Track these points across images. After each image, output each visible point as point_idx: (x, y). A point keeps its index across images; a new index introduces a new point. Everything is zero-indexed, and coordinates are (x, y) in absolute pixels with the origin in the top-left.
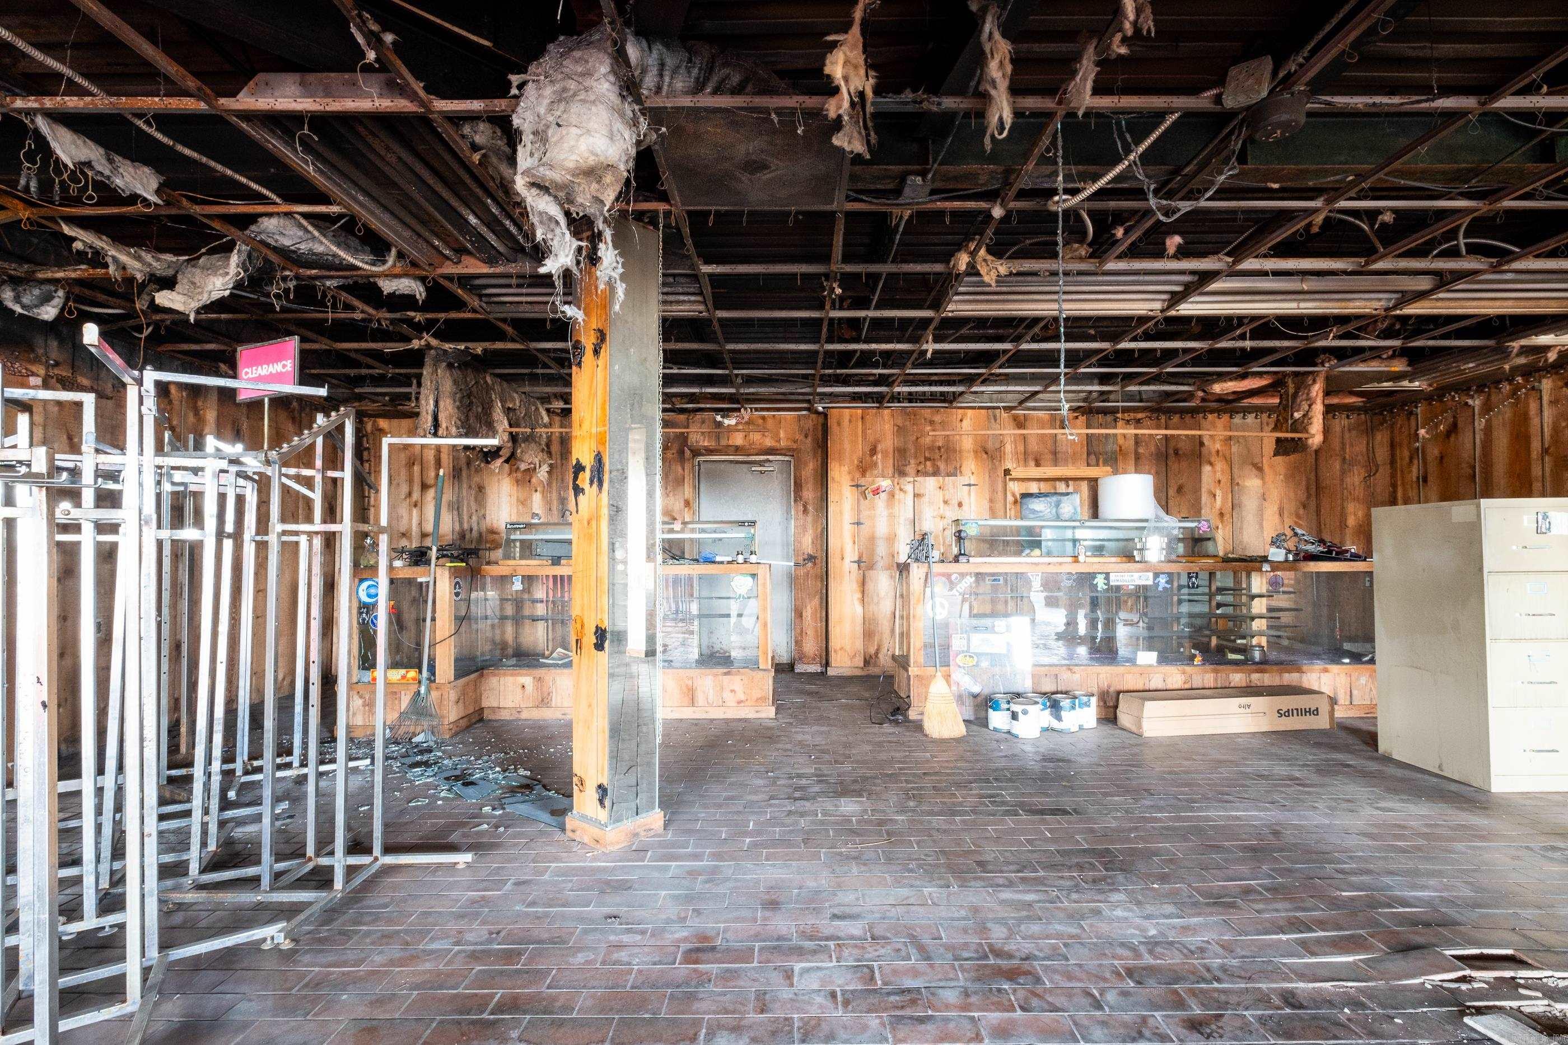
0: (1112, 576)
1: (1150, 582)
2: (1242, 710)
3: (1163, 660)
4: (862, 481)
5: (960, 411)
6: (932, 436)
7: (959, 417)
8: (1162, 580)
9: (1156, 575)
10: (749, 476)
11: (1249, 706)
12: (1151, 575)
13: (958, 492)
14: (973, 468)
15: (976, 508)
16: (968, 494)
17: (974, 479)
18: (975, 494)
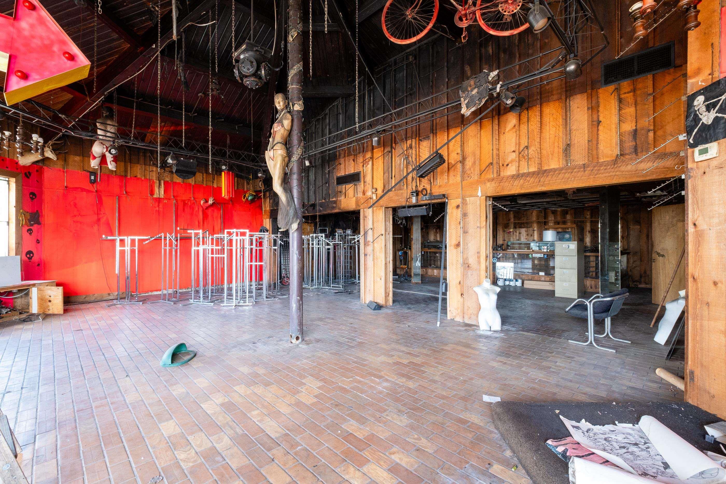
0: (533, 255)
1: (542, 257)
8: (546, 256)
9: (544, 255)
11: (550, 284)
13: (531, 232)
14: (535, 226)
15: (536, 237)
16: (534, 233)
17: (535, 229)
18: (536, 233)
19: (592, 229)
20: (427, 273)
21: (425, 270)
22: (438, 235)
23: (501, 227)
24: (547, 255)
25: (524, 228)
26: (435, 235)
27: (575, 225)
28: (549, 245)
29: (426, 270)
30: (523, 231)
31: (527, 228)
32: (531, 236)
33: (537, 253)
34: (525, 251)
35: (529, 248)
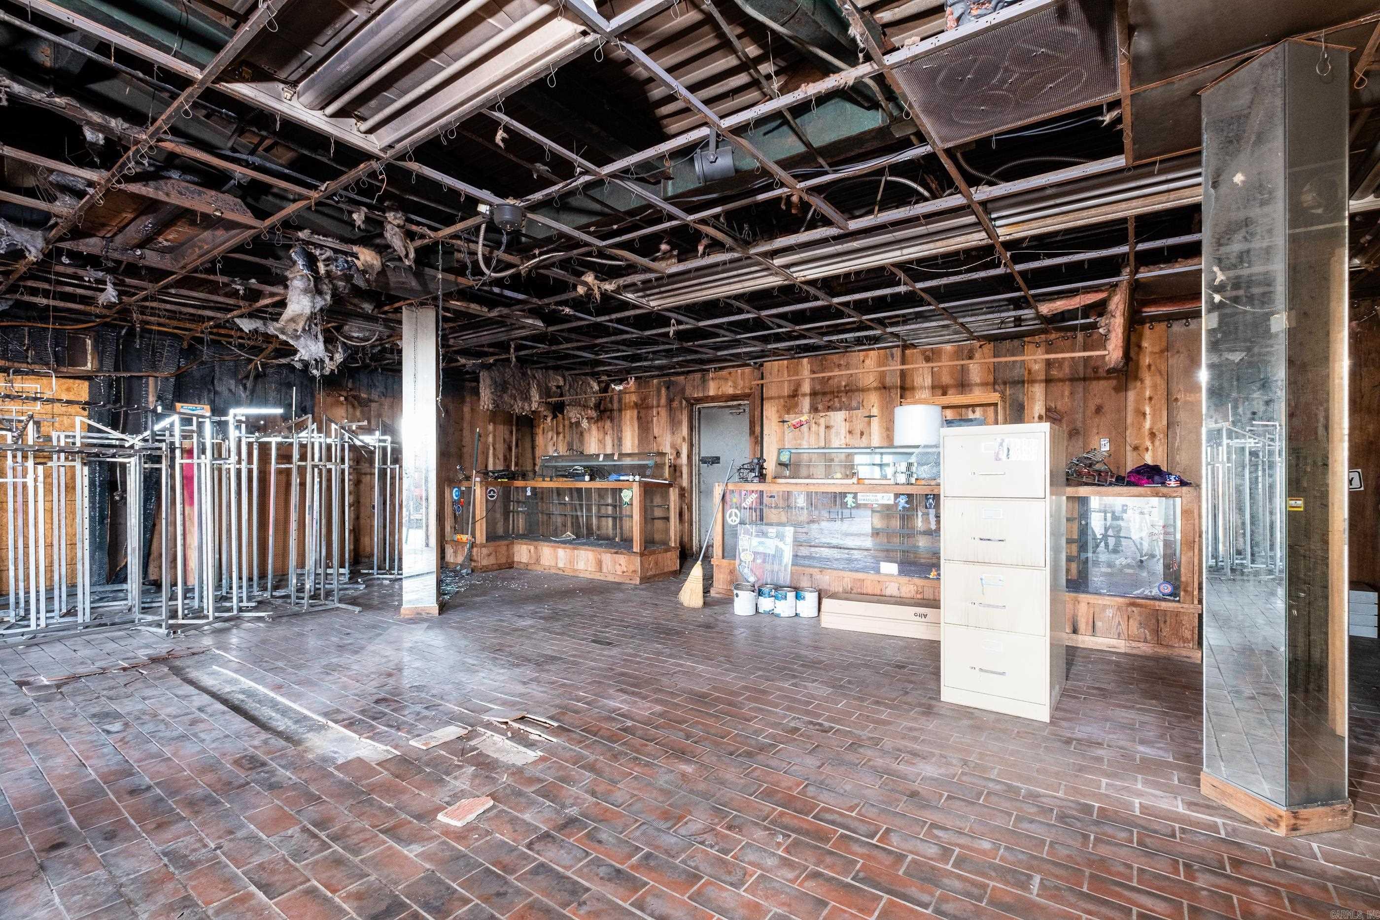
0: (859, 496)
1: (892, 502)
2: (918, 618)
3: (901, 572)
4: (786, 417)
5: (862, 354)
6: (839, 375)
7: (862, 358)
8: (902, 501)
9: (897, 496)
10: (731, 417)
11: (925, 616)
12: (892, 496)
13: (859, 425)
14: (873, 402)
15: (876, 436)
16: (869, 423)
17: (875, 411)
18: (875, 423)
19: (1048, 410)
20: (538, 560)
21: (532, 548)
22: (609, 440)
23: (774, 409)
24: (910, 496)
25: (840, 409)
26: (600, 441)
27: (997, 395)
28: (913, 459)
29: (536, 548)
30: (838, 418)
31: (849, 408)
32: (862, 434)
33: (874, 488)
34: (837, 483)
35: (850, 471)
